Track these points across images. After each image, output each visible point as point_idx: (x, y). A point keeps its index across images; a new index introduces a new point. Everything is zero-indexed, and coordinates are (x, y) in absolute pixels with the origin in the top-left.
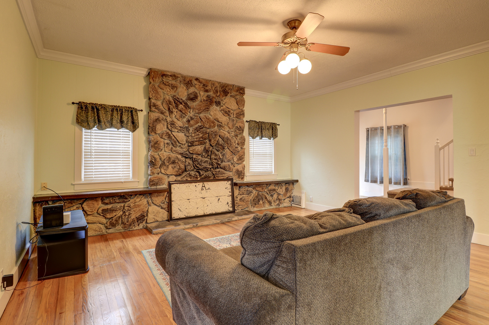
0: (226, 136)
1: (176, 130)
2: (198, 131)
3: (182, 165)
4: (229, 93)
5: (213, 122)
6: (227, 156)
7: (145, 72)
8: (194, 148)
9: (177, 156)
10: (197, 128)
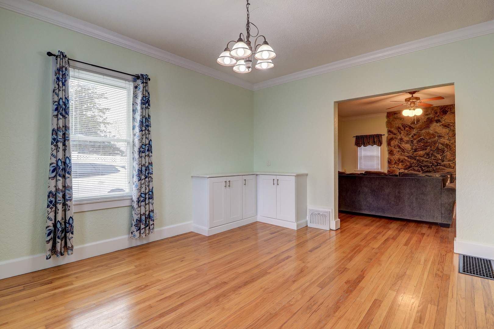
0: (445, 143)
1: (404, 143)
2: (420, 142)
3: (408, 163)
4: (449, 111)
5: (433, 135)
6: (448, 157)
7: (386, 114)
8: (417, 153)
9: (404, 158)
10: (419, 140)
